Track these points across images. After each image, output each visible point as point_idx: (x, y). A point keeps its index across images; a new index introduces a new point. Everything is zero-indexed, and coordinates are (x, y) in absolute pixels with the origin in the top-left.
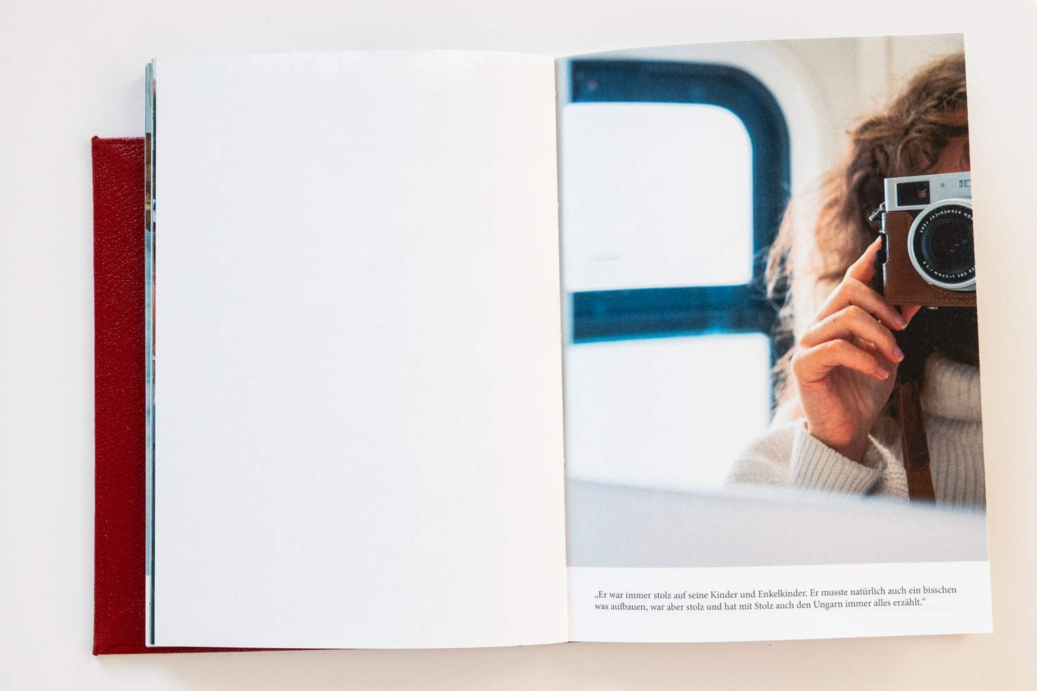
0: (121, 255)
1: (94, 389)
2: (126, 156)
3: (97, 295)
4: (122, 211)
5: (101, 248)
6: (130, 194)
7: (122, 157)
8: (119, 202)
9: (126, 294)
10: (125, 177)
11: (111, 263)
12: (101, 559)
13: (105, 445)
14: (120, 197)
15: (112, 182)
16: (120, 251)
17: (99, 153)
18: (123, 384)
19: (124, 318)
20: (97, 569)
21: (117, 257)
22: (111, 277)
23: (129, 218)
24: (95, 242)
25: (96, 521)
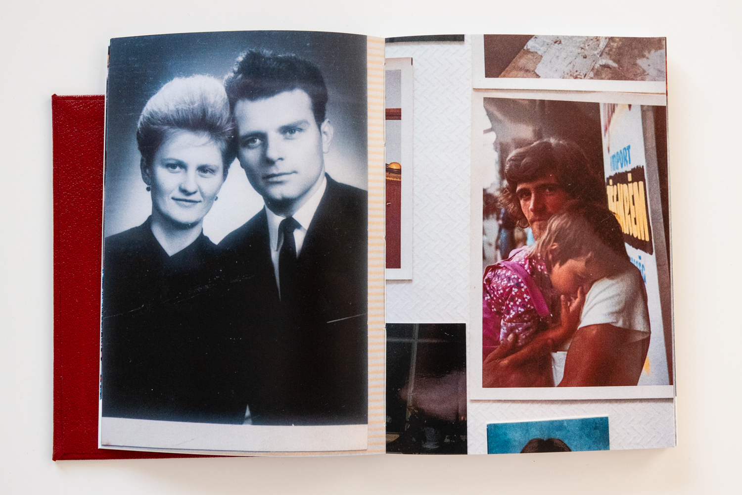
5: (58, 173)
12: (58, 393)
13: (61, 313)
17: (57, 106)
20: (55, 400)
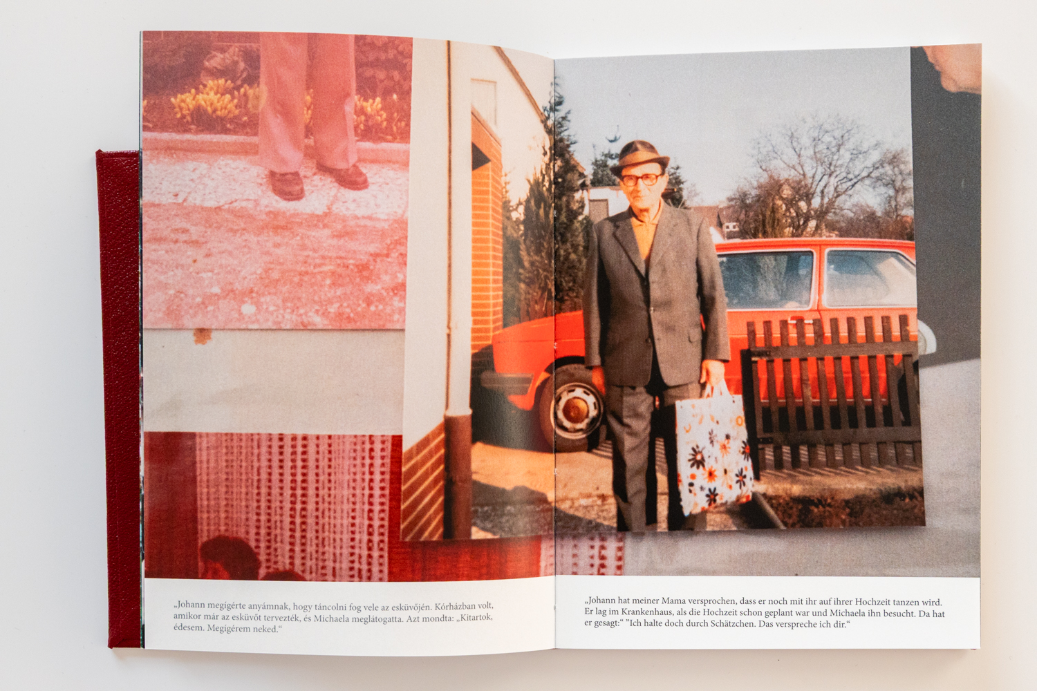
0: (126, 267)
1: (103, 397)
2: (128, 169)
3: (104, 306)
4: (127, 223)
6: (133, 207)
7: (125, 170)
8: (122, 215)
9: (132, 305)
10: (128, 190)
11: (116, 274)
14: (123, 209)
15: (116, 195)
16: (125, 263)
18: (130, 392)
19: (130, 328)
21: (122, 269)
22: (117, 289)
23: (133, 230)
24: (101, 254)
25: (108, 522)
